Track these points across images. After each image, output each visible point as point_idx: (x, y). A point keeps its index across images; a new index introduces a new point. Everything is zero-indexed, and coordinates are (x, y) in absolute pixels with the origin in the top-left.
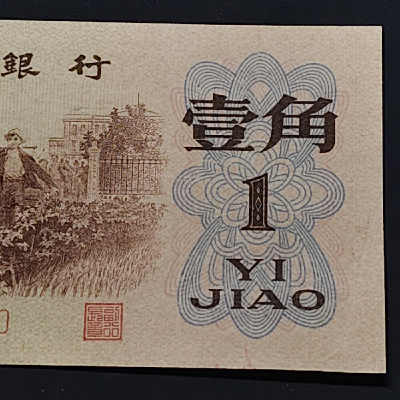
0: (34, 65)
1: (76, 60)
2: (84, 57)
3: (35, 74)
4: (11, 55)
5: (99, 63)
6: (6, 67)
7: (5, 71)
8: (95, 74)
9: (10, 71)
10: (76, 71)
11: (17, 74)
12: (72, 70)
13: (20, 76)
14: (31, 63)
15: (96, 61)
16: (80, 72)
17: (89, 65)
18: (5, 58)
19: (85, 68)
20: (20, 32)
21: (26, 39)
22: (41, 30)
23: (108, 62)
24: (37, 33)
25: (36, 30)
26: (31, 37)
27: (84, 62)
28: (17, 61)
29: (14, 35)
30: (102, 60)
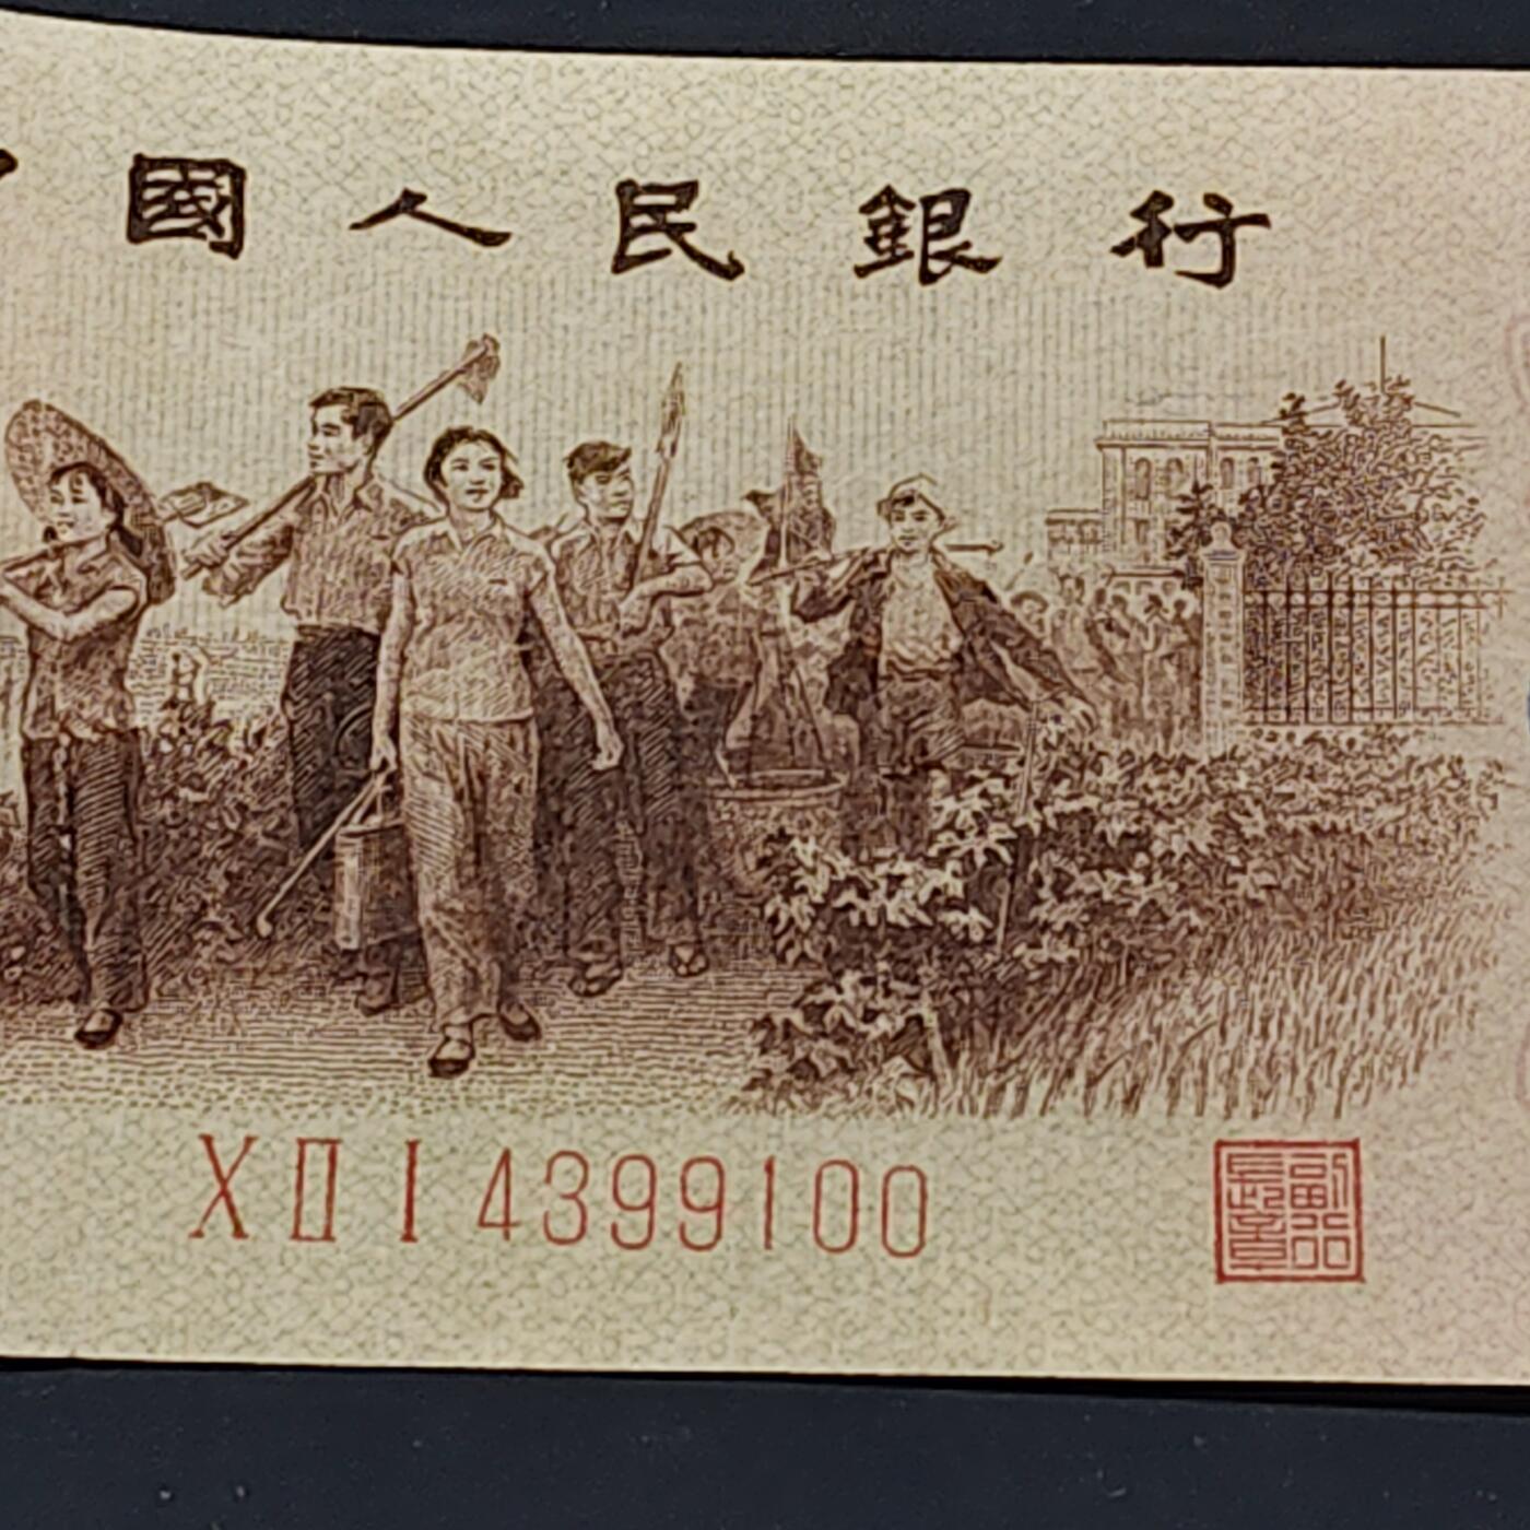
0: (975, 233)
1: (1138, 214)
2: (1167, 202)
3: (984, 265)
4: (889, 196)
5: (1225, 223)
6: (872, 242)
7: (870, 257)
8: (1214, 266)
9: (887, 256)
10: (1137, 256)
11: (913, 266)
12: (1122, 250)
13: (927, 277)
14: (966, 225)
15: (1213, 215)
16: (1154, 260)
17: (1188, 232)
18: (866, 209)
19: (1171, 243)
20: (921, 107)
21: (942, 133)
22: (1000, 100)
23: (1260, 220)
24: (983, 110)
25: (978, 97)
26: (962, 125)
27: (1168, 218)
28: (914, 219)
29: (895, 118)
30: (1237, 212)
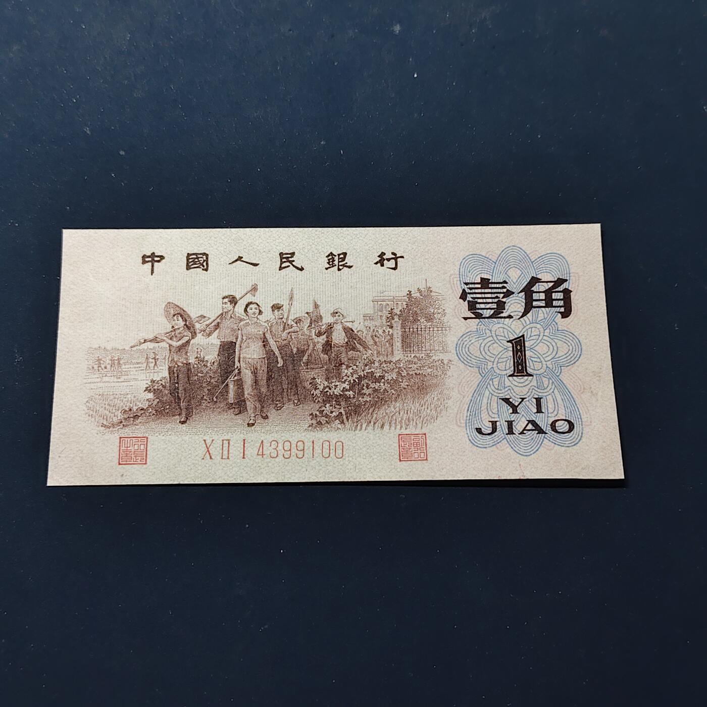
0: (348, 261)
1: (379, 256)
2: (385, 254)
3: (350, 267)
4: (331, 254)
5: (396, 258)
6: (329, 263)
7: (328, 266)
8: (394, 266)
9: (331, 266)
10: (379, 264)
11: (336, 267)
12: (376, 263)
13: (339, 270)
14: (346, 259)
15: (393, 256)
16: (382, 265)
17: (388, 260)
18: (327, 257)
19: (385, 262)
20: (337, 237)
21: (341, 242)
22: (352, 235)
23: (402, 257)
24: (349, 237)
25: (348, 234)
26: (345, 240)
27: (385, 257)
28: (336, 258)
29: (332, 239)
30: (397, 256)
